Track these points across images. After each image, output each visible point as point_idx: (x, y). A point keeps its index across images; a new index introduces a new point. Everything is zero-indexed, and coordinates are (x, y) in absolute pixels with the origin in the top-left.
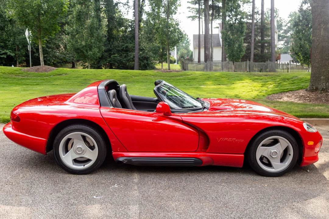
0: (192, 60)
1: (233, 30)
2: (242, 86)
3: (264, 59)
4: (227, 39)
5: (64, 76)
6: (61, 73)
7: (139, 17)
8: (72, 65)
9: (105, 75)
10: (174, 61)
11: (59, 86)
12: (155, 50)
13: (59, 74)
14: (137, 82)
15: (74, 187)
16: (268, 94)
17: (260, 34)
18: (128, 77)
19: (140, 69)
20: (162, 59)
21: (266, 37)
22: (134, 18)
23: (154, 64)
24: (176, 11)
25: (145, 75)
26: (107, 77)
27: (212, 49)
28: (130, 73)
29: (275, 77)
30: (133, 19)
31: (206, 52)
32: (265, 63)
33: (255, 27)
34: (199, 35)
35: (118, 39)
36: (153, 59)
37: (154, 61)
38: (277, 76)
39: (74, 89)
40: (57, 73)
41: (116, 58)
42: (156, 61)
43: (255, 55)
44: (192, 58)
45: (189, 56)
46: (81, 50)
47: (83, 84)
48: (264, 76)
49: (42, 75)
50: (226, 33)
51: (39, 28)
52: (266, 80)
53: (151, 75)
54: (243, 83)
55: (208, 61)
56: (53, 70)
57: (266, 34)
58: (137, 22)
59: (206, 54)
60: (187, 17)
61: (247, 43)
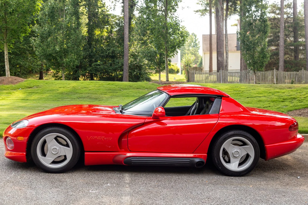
0: (202, 70)
1: (254, 30)
2: (258, 101)
3: (299, 67)
4: (245, 42)
5: (35, 89)
6: (32, 85)
7: (129, 12)
8: (39, 76)
9: (87, 88)
10: (176, 70)
11: (30, 102)
12: (150, 56)
13: (30, 86)
14: (127, 96)
15: (70, 185)
16: (288, 110)
17: (292, 34)
18: (116, 90)
19: (131, 80)
20: (159, 68)
21: (301, 38)
22: (123, 13)
23: (149, 75)
24: (177, 9)
25: (137, 87)
26: (89, 90)
27: (226, 55)
28: (118, 85)
29: (301, 90)
30: (122, 16)
31: (219, 59)
32: (298, 73)
33: (285, 24)
34: (211, 35)
35: (102, 41)
36: (148, 68)
37: (149, 71)
38: (304, 89)
39: (49, 104)
40: (27, 85)
41: (98, 67)
42: (151, 70)
43: (285, 62)
44: (202, 66)
45: (198, 64)
46: (53, 56)
47: (59, 98)
48: (288, 88)
49: (8, 88)
50: (244, 34)
51: (5, 30)
52: (289, 93)
53: (145, 88)
54: (260, 97)
55: (221, 70)
56: (21, 81)
57: (300, 34)
58: (127, 20)
59: (219, 60)
60: (195, 11)
61: (275, 46)
